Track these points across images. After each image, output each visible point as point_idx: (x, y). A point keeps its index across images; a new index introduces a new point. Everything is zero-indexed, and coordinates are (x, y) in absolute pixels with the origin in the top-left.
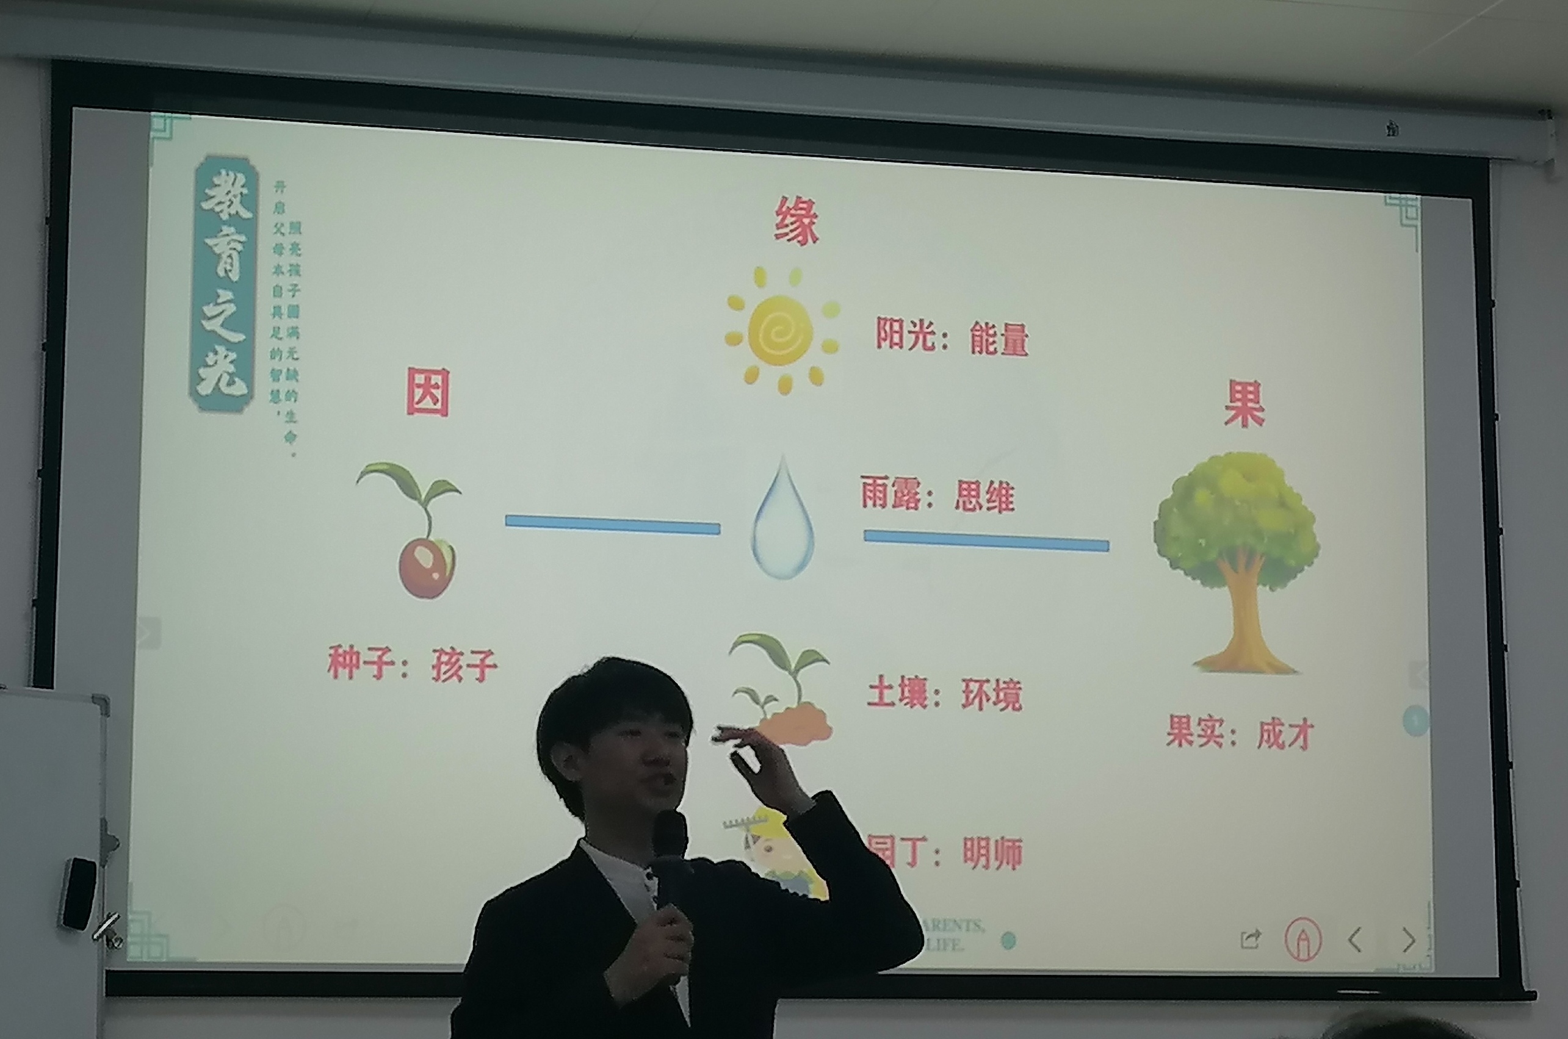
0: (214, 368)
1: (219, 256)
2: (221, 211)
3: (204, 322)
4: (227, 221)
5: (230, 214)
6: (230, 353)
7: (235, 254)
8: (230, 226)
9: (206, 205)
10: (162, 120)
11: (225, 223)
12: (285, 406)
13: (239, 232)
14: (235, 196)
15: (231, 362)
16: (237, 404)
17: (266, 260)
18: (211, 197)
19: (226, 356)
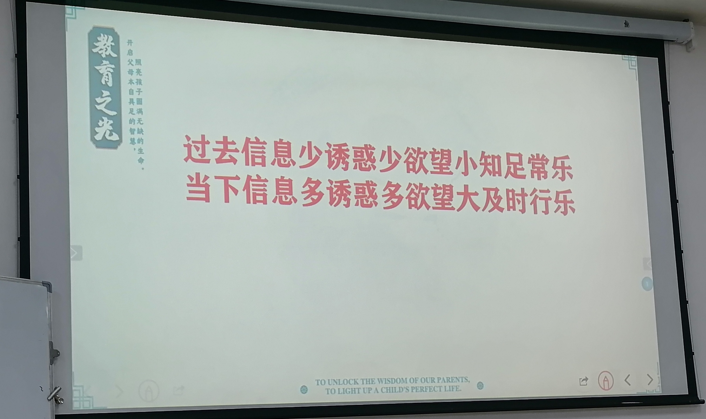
1: (102, 75)
6: (109, 121)
8: (106, 60)
10: (71, 9)
12: (137, 146)
17: (125, 77)
18: (97, 47)
19: (108, 122)
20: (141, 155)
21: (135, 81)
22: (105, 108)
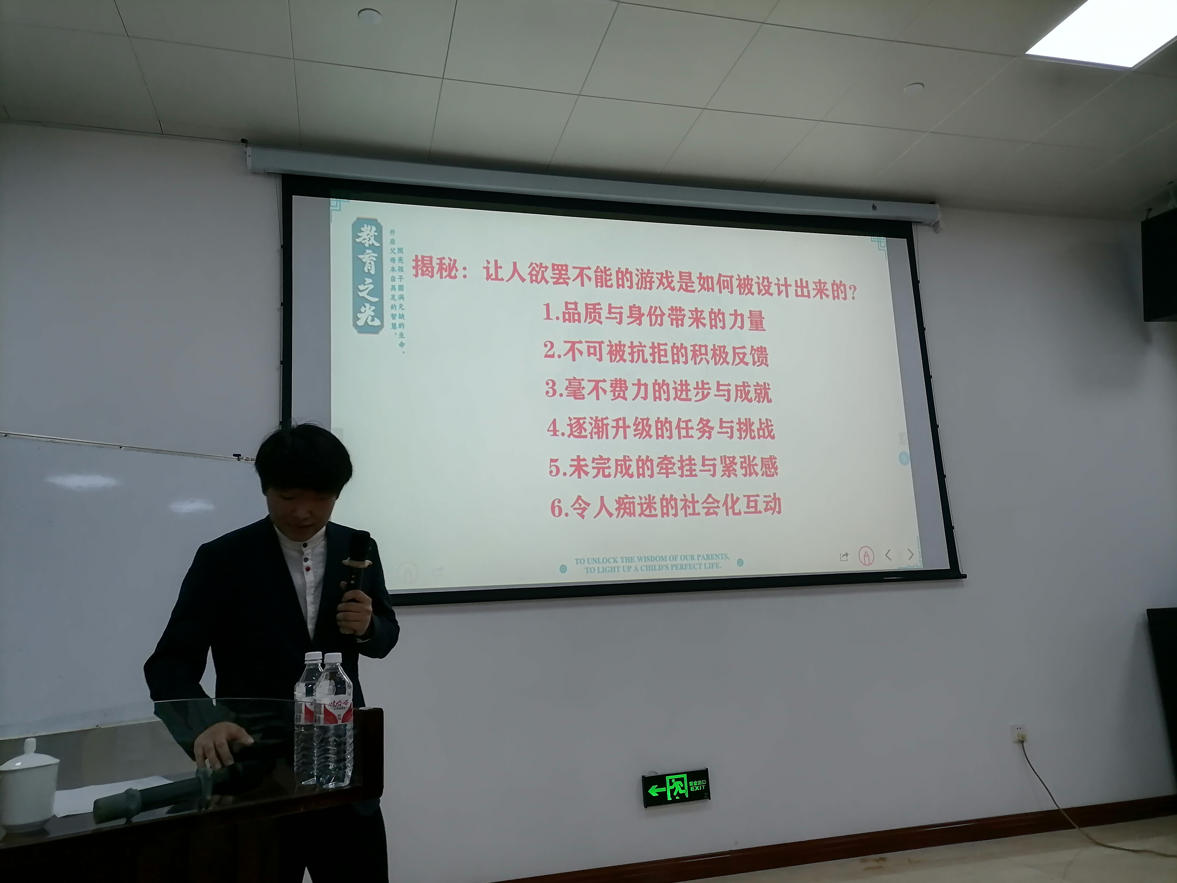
0: (363, 314)
1: (365, 263)
2: (365, 243)
3: (359, 293)
4: (368, 247)
5: (369, 244)
6: (372, 307)
7: (373, 263)
8: (369, 249)
9: (358, 240)
10: (335, 202)
11: (367, 248)
12: (398, 330)
13: (374, 252)
14: (372, 236)
15: (373, 311)
16: (376, 330)
17: (387, 265)
18: (360, 237)
19: (370, 308)
20: (402, 340)
21: (397, 268)
22: (368, 294)
